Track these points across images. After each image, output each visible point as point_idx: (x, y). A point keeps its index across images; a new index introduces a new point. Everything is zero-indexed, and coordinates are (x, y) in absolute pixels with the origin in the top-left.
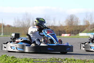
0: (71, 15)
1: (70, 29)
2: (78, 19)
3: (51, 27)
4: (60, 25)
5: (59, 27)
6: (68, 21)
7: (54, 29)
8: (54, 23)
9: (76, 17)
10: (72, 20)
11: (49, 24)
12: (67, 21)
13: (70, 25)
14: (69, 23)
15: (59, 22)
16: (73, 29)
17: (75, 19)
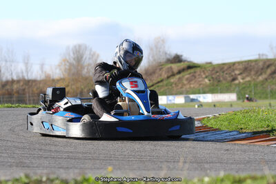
0: (75, 47)
1: (73, 87)
2: (98, 56)
3: (18, 81)
4: (43, 77)
5: (40, 82)
6: (68, 64)
7: (27, 87)
8: (27, 68)
9: (91, 50)
10: (79, 59)
11: (12, 74)
12: (65, 65)
13: (73, 74)
14: (70, 69)
15: (42, 66)
16: (82, 87)
17: (89, 58)
